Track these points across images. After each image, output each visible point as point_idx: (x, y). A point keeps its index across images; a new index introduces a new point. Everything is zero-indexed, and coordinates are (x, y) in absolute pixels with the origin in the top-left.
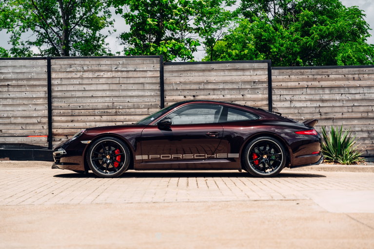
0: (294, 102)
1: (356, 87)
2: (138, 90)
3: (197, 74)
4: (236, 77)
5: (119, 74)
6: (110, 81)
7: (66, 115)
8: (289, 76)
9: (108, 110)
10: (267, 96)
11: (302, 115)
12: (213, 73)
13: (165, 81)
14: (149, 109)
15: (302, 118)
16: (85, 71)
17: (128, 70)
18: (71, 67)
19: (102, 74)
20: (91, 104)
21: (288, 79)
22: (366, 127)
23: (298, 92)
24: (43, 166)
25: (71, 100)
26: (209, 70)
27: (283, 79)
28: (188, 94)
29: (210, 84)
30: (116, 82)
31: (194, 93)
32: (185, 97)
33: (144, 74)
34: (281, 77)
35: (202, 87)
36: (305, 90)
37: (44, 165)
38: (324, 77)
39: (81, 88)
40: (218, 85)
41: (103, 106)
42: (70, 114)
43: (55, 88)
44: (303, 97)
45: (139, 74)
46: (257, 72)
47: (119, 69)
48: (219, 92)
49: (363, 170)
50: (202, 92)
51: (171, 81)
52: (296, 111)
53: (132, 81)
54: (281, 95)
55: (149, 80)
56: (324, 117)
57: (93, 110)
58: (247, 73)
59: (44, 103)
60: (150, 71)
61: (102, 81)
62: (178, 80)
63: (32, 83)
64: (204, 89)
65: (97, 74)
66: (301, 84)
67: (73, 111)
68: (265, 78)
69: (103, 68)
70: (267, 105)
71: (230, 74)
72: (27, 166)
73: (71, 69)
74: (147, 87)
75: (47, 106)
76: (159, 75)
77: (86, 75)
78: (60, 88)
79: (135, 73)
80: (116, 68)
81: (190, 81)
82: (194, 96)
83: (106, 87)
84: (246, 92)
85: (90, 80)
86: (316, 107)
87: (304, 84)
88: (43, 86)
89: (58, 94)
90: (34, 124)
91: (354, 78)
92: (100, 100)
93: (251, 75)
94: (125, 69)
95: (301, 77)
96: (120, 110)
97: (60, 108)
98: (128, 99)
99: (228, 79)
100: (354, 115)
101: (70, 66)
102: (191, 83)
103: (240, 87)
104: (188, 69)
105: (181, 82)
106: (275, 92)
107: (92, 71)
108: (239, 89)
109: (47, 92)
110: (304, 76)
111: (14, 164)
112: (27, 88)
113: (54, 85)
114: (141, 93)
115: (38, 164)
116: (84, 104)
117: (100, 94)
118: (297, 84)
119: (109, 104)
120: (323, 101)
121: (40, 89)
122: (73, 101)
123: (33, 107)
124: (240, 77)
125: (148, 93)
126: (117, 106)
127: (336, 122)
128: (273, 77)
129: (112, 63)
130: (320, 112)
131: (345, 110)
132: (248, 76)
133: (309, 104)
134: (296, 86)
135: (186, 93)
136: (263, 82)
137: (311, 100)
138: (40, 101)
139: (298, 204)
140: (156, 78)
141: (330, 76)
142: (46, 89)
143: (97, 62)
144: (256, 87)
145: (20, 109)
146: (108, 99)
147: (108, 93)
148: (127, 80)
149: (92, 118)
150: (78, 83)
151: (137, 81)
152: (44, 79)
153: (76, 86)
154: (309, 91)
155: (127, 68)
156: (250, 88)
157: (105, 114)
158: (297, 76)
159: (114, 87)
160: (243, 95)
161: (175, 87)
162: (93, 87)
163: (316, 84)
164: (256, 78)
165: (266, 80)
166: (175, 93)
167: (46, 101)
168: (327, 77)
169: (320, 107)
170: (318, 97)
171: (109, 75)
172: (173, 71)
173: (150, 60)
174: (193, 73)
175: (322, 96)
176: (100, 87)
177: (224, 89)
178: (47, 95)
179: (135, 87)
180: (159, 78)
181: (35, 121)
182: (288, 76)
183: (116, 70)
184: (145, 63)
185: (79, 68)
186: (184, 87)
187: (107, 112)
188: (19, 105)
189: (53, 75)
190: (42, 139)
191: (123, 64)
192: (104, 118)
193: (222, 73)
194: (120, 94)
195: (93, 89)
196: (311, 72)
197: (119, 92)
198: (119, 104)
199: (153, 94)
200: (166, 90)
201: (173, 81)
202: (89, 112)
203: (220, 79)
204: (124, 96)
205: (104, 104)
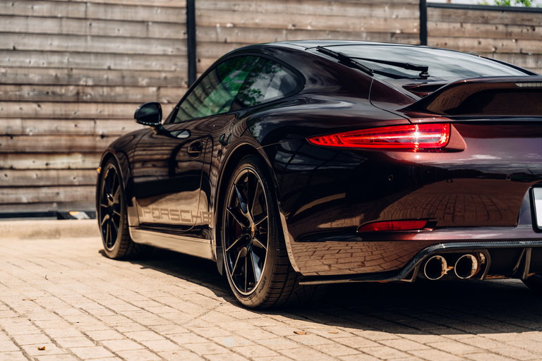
2: (132, 38)
4: (356, 21)
6: (60, 11)
8: (462, 26)
9: (58, 90)
12: (308, 8)
13: (197, 20)
14: (159, 88)
20: (9, 70)
21: (458, 31)
27: (449, 30)
29: (299, 32)
30: (77, 16)
34: (445, 26)
35: (281, 39)
38: (525, 30)
40: (316, 36)
41: (42, 75)
46: (398, 12)
51: (212, 20)
53: (117, 14)
55: (159, 15)
57: (17, 88)
58: (379, 12)
61: (39, 9)
62: (229, 20)
66: (483, 44)
68: (414, 25)
74: (156, 31)
76: (184, 3)
81: (256, 24)
83: (50, 26)
87: (489, 44)
92: (33, 60)
93: (386, 20)
95: (483, 27)
96: (89, 90)
98: (109, 62)
99: (338, 23)
105: (235, 26)
110: (489, 27)
114: (140, 47)
117: (34, 43)
118: (475, 43)
119: (59, 73)
124: (363, 21)
125: (157, 49)
126: (79, 79)
128: (430, 25)
132: (380, 19)
134: (473, 48)
136: (409, 36)
140: (177, 11)
141: (537, 29)
146: (55, 59)
147: (56, 44)
148: (106, 12)
149: (15, 108)
151: (131, 14)
157: (51, 99)
158: (476, 26)
159: (72, 27)
161: (222, 38)
162: (18, 25)
163: (510, 44)
164: (397, 26)
165: (415, 31)
166: (220, 51)
168: (530, 31)
176: (35, 26)
179: (124, 30)
180: (184, 11)
182: (459, 25)
186: (242, 37)
187: (54, 93)
192: (47, 109)
193: (326, 9)
194: (87, 47)
195: (17, 30)
196: (502, 18)
197: (86, 40)
198: (85, 72)
199: (169, 50)
200: (201, 43)
201: (217, 20)
202: (6, 92)
203: (321, 23)
204: (97, 54)
205: (45, 72)
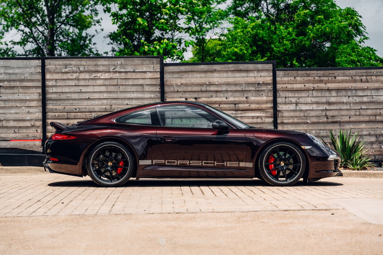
0: (299, 105)
1: (363, 89)
2: (137, 91)
3: (198, 75)
4: (240, 79)
5: (117, 75)
6: (107, 83)
7: (61, 118)
8: (295, 78)
10: (271, 98)
11: (308, 118)
12: (216, 75)
13: (165, 83)
15: (308, 121)
16: (81, 72)
17: (127, 70)
18: (66, 68)
19: (99, 75)
20: (87, 107)
21: (293, 81)
22: (374, 131)
23: (304, 94)
24: (37, 172)
25: (67, 102)
26: (212, 72)
27: (288, 80)
28: (190, 96)
29: (212, 86)
30: (114, 84)
31: (196, 95)
32: (186, 99)
33: (143, 76)
34: (286, 79)
35: (204, 89)
36: (311, 92)
37: (38, 170)
38: (330, 79)
39: (77, 89)
40: (220, 87)
41: (100, 108)
42: (65, 117)
43: (50, 90)
44: (309, 100)
45: (138, 76)
46: (261, 74)
47: (117, 69)
48: (222, 95)
49: (374, 175)
50: (204, 95)
51: (172, 82)
52: (302, 114)
53: (130, 82)
54: (286, 98)
55: (148, 82)
56: (330, 120)
57: (90, 113)
58: (251, 74)
59: (38, 105)
60: (150, 72)
61: (99, 82)
62: (179, 81)
63: (25, 84)
64: (206, 91)
65: (93, 75)
66: (306, 86)
67: (69, 113)
68: (269, 79)
69: (101, 68)
70: (271, 107)
71: (233, 76)
72: (20, 172)
73: (67, 70)
74: (147, 88)
75: (41, 108)
76: (159, 76)
77: (83, 76)
78: (55, 90)
79: (134, 74)
80: (114, 69)
81: (192, 83)
82: (196, 98)
83: (103, 89)
84: (249, 94)
85: (87, 81)
86: (322, 110)
87: (310, 86)
88: (37, 87)
89: (53, 96)
90: (27, 127)
91: (361, 80)
92: (96, 102)
93: (255, 77)
94: (124, 70)
95: (307, 78)
97: (55, 111)
98: (127, 102)
99: (231, 80)
100: (362, 119)
101: (66, 66)
102: (193, 85)
103: (244, 89)
104: (190, 70)
105: (182, 84)
106: (280, 94)
107: (88, 72)
108: (243, 91)
109: (41, 94)
110: (310, 78)
111: (6, 170)
112: (20, 90)
113: (49, 86)
114: (140, 95)
115: (31, 170)
116: (81, 107)
117: (97, 96)
118: (302, 86)
119: (107, 106)
120: (329, 103)
121: (34, 90)
122: (68, 103)
123: (27, 110)
124: (244, 79)
125: (147, 95)
126: (115, 109)
127: (343, 126)
128: (278, 79)
129: (110, 63)
130: (326, 116)
131: (352, 113)
132: (252, 77)
133: (315, 107)
134: (301, 88)
135: (187, 95)
136: (267, 84)
137: (317, 103)
138: (34, 104)
139: (332, 214)
140: (156, 80)
141: (337, 77)
142: (40, 90)
143: (94, 63)
144: (260, 89)
145: (12, 112)
146: (105, 101)
147: (105, 95)
148: (126, 82)
150: (74, 84)
151: (136, 82)
152: (38, 81)
153: (72, 88)
154: (315, 93)
155: (125, 69)
156: (254, 90)
158: (302, 78)
159: (112, 89)
160: (246, 98)
161: (176, 89)
162: (90, 89)
163: (322, 85)
164: (261, 80)
165: (270, 82)
166: (175, 95)
167: (40, 103)
168: (333, 79)
169: (326, 110)
170: (324, 100)
171: (107, 76)
172: (173, 73)
173: (149, 60)
174: (195, 75)
175: (328, 98)
176: (97, 89)
177: (227, 91)
178: (41, 97)
179: (134, 89)
180: (159, 80)
181: (28, 124)
182: (293, 78)
183: (114, 71)
184: (144, 63)
185: (75, 69)
186: (185, 89)
188: (11, 107)
189: (48, 76)
190: (36, 143)
191: (121, 64)
193: (225, 75)
194: (118, 96)
195: (90, 91)
196: (317, 73)
197: (118, 94)
198: (117, 106)
199: (152, 96)
200: (167, 92)
201: (174, 83)
202: (86, 115)
203: (223, 80)
204: (122, 99)
205: (101, 106)
